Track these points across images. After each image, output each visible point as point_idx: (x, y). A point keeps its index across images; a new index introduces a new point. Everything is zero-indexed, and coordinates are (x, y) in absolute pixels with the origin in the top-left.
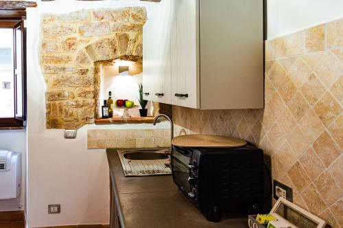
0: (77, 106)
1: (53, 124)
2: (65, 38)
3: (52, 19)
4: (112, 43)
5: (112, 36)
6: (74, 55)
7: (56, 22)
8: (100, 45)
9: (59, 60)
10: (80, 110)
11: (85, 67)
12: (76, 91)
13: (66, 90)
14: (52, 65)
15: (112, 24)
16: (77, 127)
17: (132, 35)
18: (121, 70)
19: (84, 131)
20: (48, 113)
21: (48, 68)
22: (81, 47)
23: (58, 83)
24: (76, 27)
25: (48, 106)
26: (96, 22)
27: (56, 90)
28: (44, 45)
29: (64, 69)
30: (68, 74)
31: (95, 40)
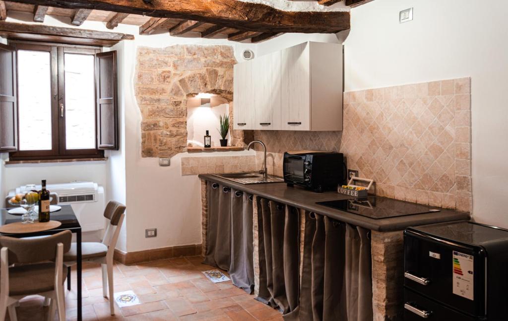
0: (172, 135)
1: (148, 152)
2: (160, 71)
3: (148, 53)
4: (203, 78)
5: (204, 71)
6: (168, 87)
7: (152, 55)
8: (192, 79)
9: (154, 92)
10: (174, 140)
11: (178, 99)
12: (170, 121)
13: (161, 121)
14: (148, 96)
15: (203, 60)
16: (171, 155)
17: (221, 71)
18: (204, 102)
19: (177, 159)
20: (144, 142)
21: (144, 99)
22: (175, 80)
23: (152, 113)
24: (171, 61)
25: (144, 136)
26: (189, 57)
27: (151, 120)
28: (140, 77)
29: (159, 100)
30: (163, 105)
31: (188, 74)
